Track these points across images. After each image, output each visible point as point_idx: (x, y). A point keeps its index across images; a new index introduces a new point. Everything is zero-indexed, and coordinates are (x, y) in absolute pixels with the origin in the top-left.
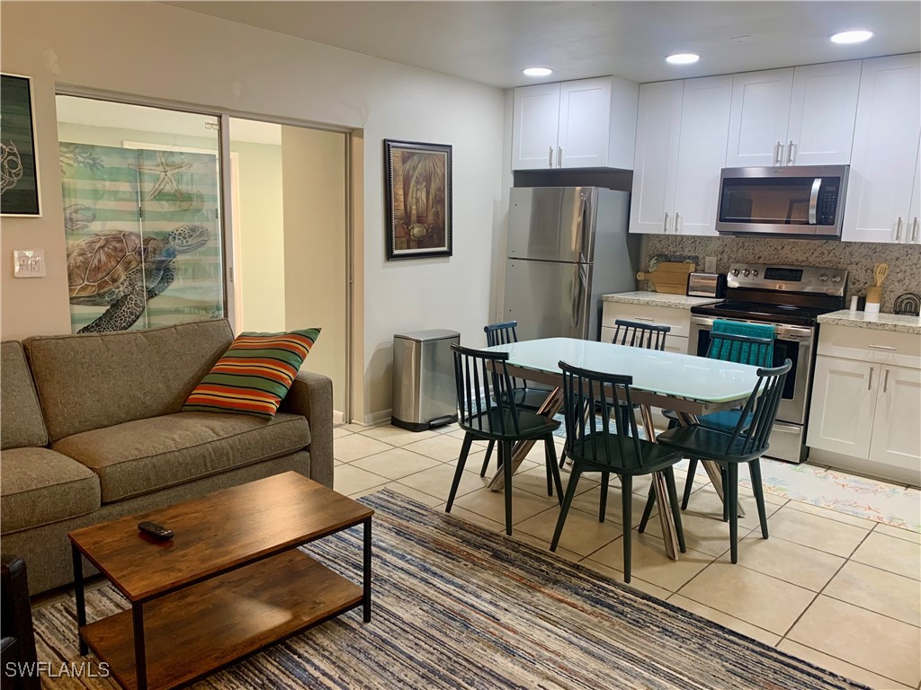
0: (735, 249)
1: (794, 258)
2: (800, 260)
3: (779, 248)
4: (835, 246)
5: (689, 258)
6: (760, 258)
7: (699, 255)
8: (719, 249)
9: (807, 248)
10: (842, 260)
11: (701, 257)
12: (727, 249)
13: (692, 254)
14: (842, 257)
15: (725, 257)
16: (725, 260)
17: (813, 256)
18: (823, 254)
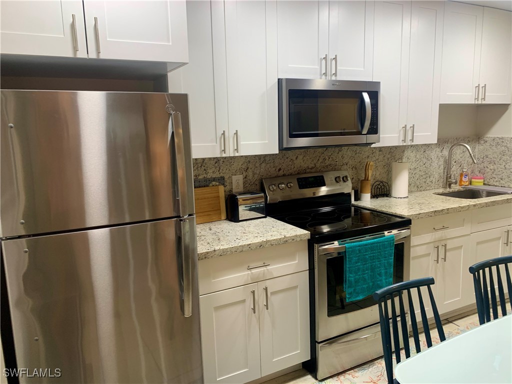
0: (257, 165)
1: (306, 166)
2: (310, 167)
3: (294, 159)
4: (332, 152)
5: (214, 179)
6: (280, 170)
7: (225, 175)
8: (243, 167)
9: (315, 155)
10: (337, 163)
11: (226, 177)
12: (250, 166)
13: (217, 175)
14: (337, 160)
15: (250, 173)
16: (251, 176)
17: (319, 162)
18: (325, 159)
